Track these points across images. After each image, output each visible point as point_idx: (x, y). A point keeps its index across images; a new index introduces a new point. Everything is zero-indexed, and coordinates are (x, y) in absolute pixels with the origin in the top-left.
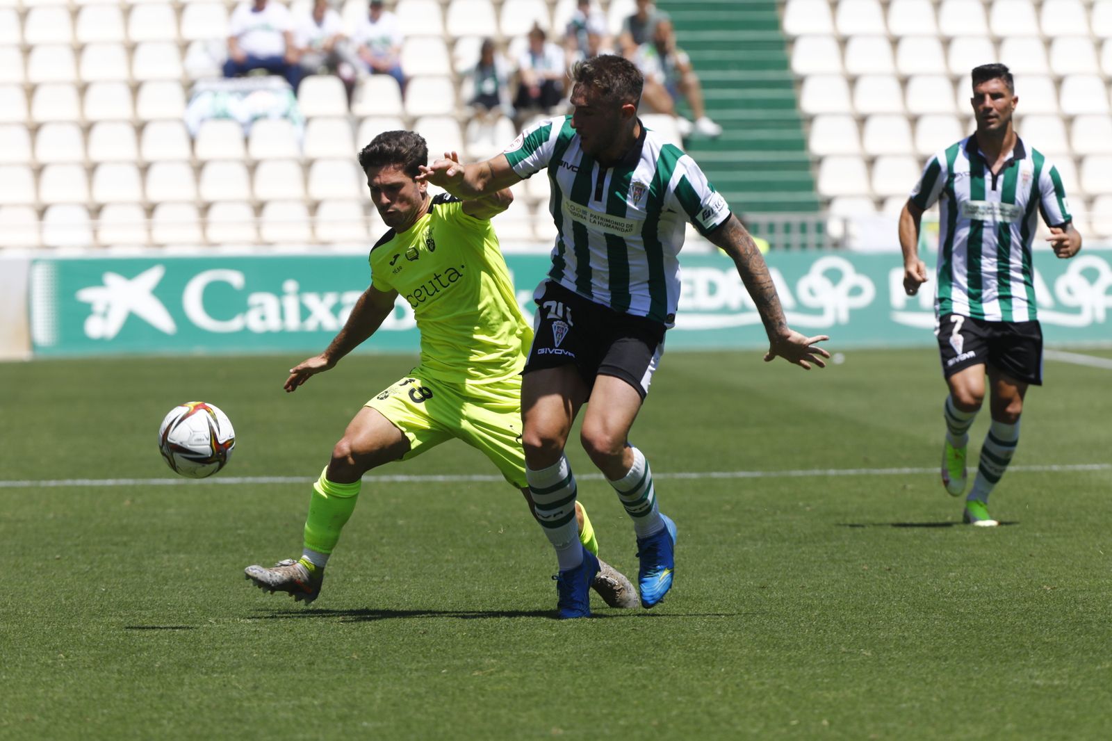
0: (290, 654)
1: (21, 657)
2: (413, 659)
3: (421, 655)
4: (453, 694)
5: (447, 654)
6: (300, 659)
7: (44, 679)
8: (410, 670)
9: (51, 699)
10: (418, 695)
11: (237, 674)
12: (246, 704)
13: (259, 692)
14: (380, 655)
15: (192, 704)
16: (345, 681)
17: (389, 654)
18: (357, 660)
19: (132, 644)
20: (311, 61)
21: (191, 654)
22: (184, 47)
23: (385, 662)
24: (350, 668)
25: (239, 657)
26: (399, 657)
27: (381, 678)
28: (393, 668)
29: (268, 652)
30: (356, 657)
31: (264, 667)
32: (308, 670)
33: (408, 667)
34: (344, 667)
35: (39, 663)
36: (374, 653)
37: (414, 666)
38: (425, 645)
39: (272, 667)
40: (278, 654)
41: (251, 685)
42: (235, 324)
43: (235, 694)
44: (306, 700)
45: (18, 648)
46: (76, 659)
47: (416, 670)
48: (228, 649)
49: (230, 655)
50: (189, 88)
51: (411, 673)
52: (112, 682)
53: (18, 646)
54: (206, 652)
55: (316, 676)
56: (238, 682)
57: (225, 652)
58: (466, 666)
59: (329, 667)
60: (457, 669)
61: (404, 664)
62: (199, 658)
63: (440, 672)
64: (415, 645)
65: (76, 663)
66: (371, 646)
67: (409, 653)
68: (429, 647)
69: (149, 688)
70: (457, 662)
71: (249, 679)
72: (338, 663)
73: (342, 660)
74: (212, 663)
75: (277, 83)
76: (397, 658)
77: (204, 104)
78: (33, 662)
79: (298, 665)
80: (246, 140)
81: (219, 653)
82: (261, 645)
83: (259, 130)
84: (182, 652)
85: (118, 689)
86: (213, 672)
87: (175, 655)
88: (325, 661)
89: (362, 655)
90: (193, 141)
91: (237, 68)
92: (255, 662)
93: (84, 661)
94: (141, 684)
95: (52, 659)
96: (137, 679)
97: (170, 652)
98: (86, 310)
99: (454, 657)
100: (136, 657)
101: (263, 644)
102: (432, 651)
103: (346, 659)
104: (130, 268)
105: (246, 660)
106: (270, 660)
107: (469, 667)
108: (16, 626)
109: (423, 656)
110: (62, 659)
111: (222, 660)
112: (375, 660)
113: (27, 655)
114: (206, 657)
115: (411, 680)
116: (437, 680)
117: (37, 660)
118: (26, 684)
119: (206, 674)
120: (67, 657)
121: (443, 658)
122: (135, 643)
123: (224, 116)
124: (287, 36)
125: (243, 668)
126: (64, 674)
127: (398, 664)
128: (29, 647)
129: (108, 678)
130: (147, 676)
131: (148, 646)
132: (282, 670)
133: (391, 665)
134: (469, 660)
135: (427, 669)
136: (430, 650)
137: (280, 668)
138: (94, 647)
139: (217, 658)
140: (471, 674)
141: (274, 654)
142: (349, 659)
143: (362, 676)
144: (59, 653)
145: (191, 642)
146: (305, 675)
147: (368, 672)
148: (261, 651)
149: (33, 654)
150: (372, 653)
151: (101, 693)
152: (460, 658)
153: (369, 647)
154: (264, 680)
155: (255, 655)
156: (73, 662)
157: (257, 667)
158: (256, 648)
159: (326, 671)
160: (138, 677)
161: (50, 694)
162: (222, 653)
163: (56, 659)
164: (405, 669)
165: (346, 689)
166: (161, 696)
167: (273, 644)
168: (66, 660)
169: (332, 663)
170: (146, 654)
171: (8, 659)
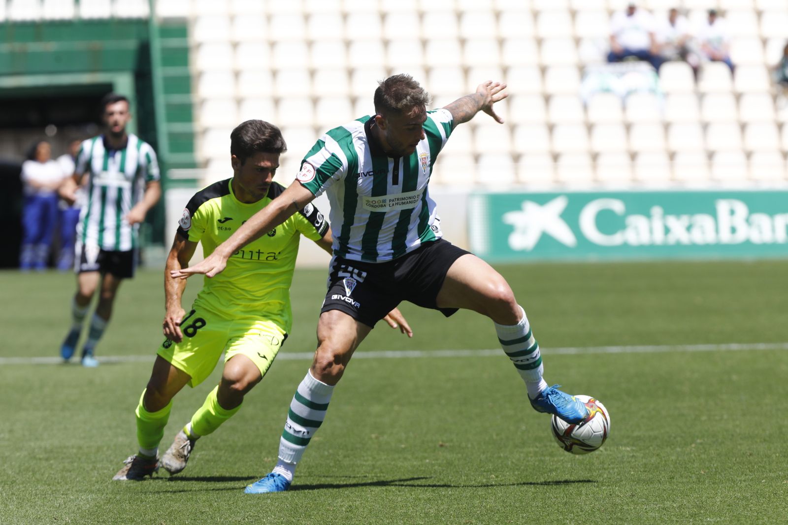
0: (657, 471)
1: (463, 477)
2: (742, 474)
3: (748, 471)
4: (769, 496)
5: (765, 469)
6: (664, 475)
7: (480, 493)
8: (740, 481)
9: (485, 507)
10: (745, 498)
11: (619, 486)
12: (625, 507)
13: (635, 498)
14: (720, 471)
15: (587, 508)
16: (695, 489)
17: (725, 470)
18: (704, 475)
19: (545, 467)
20: (669, 52)
21: (587, 473)
22: (578, 41)
23: (723, 475)
24: (699, 481)
25: (621, 475)
26: (733, 472)
27: (720, 487)
28: (728, 480)
29: (642, 470)
30: (703, 473)
31: (639, 481)
32: (669, 482)
33: (738, 479)
34: (695, 480)
35: (476, 482)
36: (715, 469)
37: (743, 478)
38: (751, 463)
39: (644, 481)
40: (648, 472)
41: (630, 494)
42: (617, 239)
43: (618, 500)
44: (668, 504)
45: (461, 471)
46: (504, 478)
47: (744, 481)
48: (613, 468)
49: (614, 473)
50: (582, 71)
51: (741, 483)
52: (530, 494)
53: (461, 470)
54: (597, 471)
55: (675, 487)
56: (620, 492)
57: (611, 471)
58: (778, 477)
59: (685, 480)
60: (772, 479)
61: (736, 477)
62: (593, 475)
63: (761, 482)
64: (744, 463)
65: (504, 481)
66: (714, 464)
67: (740, 469)
68: (753, 464)
69: (557, 498)
70: (772, 475)
71: (628, 490)
72: (691, 477)
73: (693, 475)
74: (602, 479)
75: (645, 68)
76: (732, 473)
77: (593, 81)
78: (472, 481)
79: (663, 479)
80: (624, 108)
81: (607, 472)
82: (637, 466)
83: (632, 101)
84: (580, 472)
85: (534, 499)
86: (602, 485)
87: (576, 474)
88: (682, 476)
89: (707, 471)
90: (585, 107)
91: (617, 57)
92: (632, 478)
93: (510, 480)
94: (551, 495)
95: (486, 479)
96: (548, 492)
97: (572, 472)
98: (510, 229)
99: (770, 471)
100: (548, 475)
101: (638, 465)
102: (755, 467)
103: (696, 475)
104: (542, 199)
105: (626, 476)
106: (643, 476)
107: (780, 478)
108: (460, 455)
109: (750, 471)
110: (493, 478)
111: (609, 477)
112: (716, 475)
113: (467, 476)
114: (597, 475)
115: (741, 488)
116: (758, 487)
117: (475, 480)
118: (466, 497)
119: (598, 487)
120: (497, 477)
121: (763, 472)
122: (546, 466)
123: (607, 91)
124: (651, 35)
125: (624, 482)
126: (495, 489)
127: (732, 477)
128: (469, 470)
129: (526, 491)
130: (555, 489)
131: (556, 468)
132: (651, 483)
133: (727, 478)
134: (780, 473)
135: (752, 480)
136: (754, 467)
137: (650, 481)
138: (517, 469)
139: (605, 476)
140: (781, 482)
141: (646, 471)
142: (698, 474)
143: (707, 485)
144: (491, 474)
145: (587, 464)
146: (667, 486)
147: (711, 483)
148: (636, 470)
149: (472, 476)
150: (714, 470)
151: (522, 502)
152: (775, 472)
153: (712, 465)
154: (638, 490)
155: (632, 473)
156: (501, 481)
157: (633, 481)
158: (633, 468)
159: (682, 483)
160: (549, 490)
161: (484, 504)
162: (609, 472)
163: (489, 479)
164: (737, 480)
165: (696, 495)
166: (566, 503)
167: (645, 464)
168: (496, 479)
169: (686, 478)
170: (554, 474)
171: (454, 479)
